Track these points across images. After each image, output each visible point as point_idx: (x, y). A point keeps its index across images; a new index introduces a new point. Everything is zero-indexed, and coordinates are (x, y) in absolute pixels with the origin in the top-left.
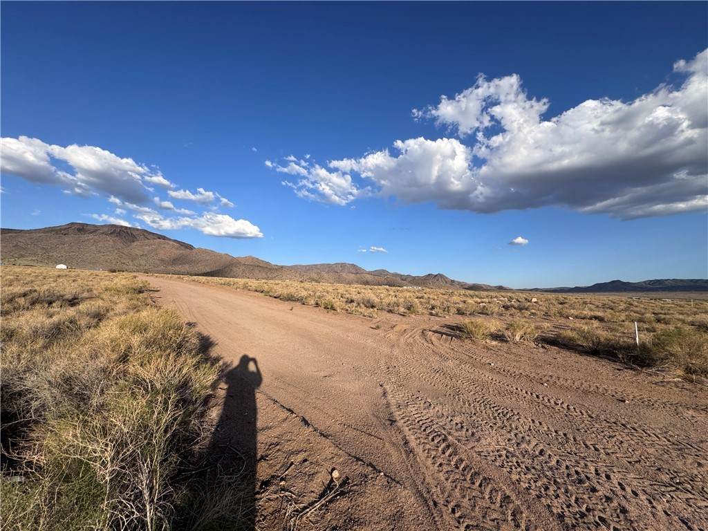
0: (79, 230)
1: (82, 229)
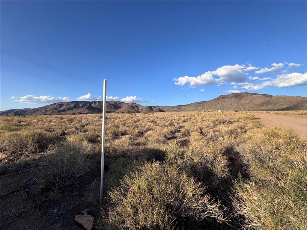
0: (223, 98)
1: (224, 97)
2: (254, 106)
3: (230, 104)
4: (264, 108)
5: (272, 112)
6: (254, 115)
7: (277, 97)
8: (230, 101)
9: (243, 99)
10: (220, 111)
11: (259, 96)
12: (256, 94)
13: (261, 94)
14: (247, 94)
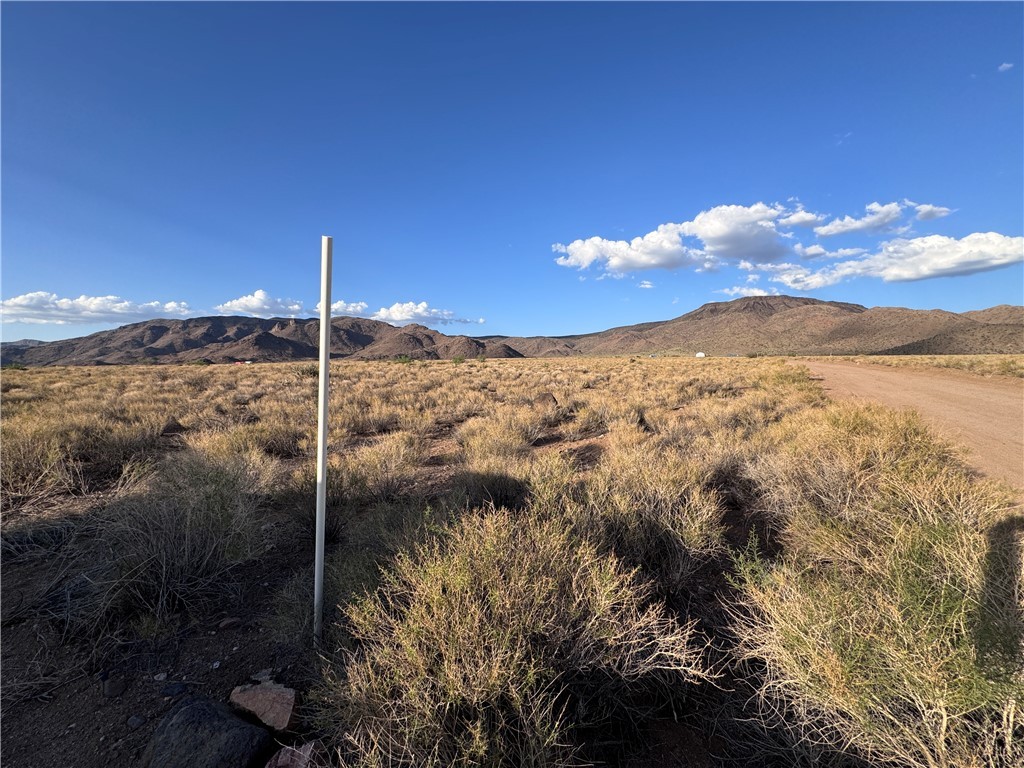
0: (712, 311)
1: (714, 309)
2: (806, 339)
3: (734, 334)
4: (837, 345)
5: (860, 359)
6: (804, 366)
7: (877, 310)
8: (734, 324)
9: (774, 317)
10: (701, 355)
11: (824, 307)
12: (813, 302)
13: (831, 303)
14: (787, 301)
